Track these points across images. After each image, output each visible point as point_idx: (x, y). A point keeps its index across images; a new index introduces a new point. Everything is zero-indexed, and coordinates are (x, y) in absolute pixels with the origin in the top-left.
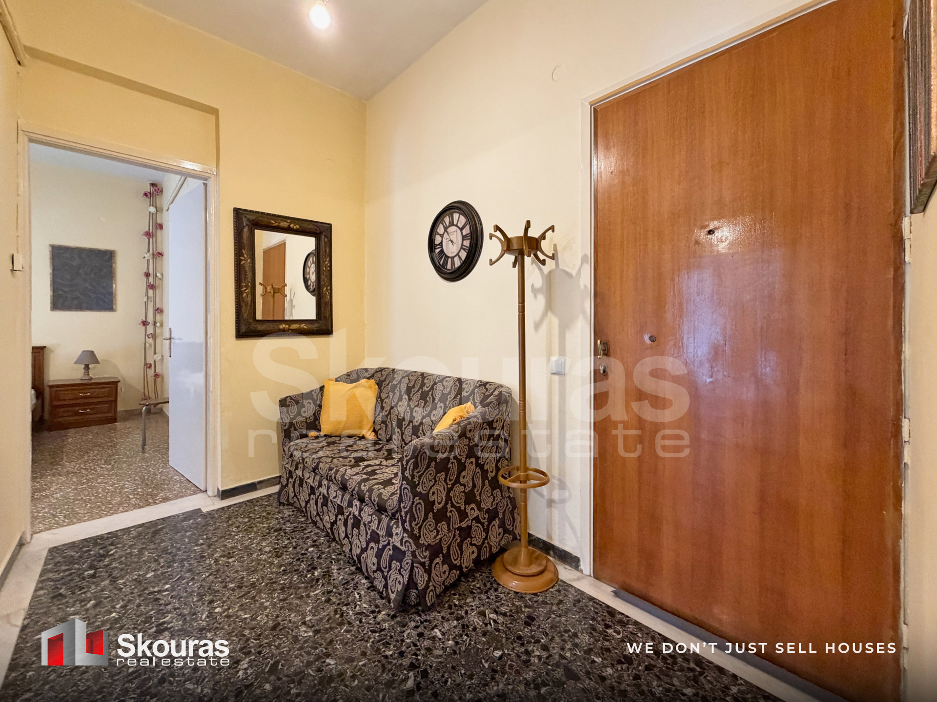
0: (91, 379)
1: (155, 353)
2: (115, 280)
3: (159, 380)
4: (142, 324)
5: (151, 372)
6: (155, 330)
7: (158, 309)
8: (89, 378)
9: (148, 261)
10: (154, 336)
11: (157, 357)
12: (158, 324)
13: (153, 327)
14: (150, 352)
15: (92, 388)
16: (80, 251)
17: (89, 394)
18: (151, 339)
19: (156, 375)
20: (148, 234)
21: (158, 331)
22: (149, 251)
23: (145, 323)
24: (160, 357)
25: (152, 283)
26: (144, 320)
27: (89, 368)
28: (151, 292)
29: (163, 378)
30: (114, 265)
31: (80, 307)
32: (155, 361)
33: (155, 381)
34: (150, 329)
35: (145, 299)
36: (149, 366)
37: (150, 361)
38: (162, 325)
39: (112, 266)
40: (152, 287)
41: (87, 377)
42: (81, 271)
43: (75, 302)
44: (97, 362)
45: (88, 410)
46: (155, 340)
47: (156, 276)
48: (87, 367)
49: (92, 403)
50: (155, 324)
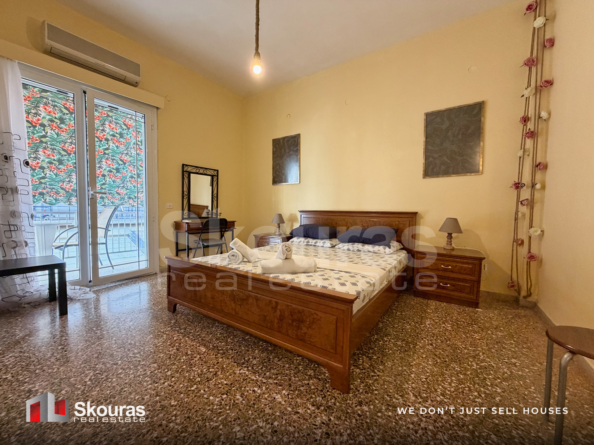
0: (453, 249)
1: (531, 226)
2: (483, 137)
3: (533, 264)
4: (514, 187)
5: (523, 251)
6: (533, 195)
7: (540, 164)
8: (452, 248)
9: (528, 99)
10: (531, 203)
11: (535, 232)
12: (538, 186)
13: (530, 189)
14: (524, 224)
15: (454, 261)
16: (450, 111)
17: (450, 267)
18: (525, 207)
19: (532, 257)
20: (530, 63)
21: (537, 195)
22: (529, 85)
23: (518, 186)
24: (539, 232)
25: (532, 130)
26: (517, 181)
27: (451, 237)
28: (529, 143)
29: (541, 262)
30: (482, 119)
31: (446, 173)
32: (530, 237)
33: (528, 264)
34: (525, 194)
35: (520, 153)
36: (520, 242)
37: (522, 235)
38: (543, 187)
39: (480, 121)
40: (532, 135)
41: (449, 247)
42: (449, 134)
43: (443, 167)
44: (460, 231)
45: (449, 285)
46: (532, 208)
47: (540, 117)
48: (450, 236)
49: (454, 279)
50: (533, 186)
